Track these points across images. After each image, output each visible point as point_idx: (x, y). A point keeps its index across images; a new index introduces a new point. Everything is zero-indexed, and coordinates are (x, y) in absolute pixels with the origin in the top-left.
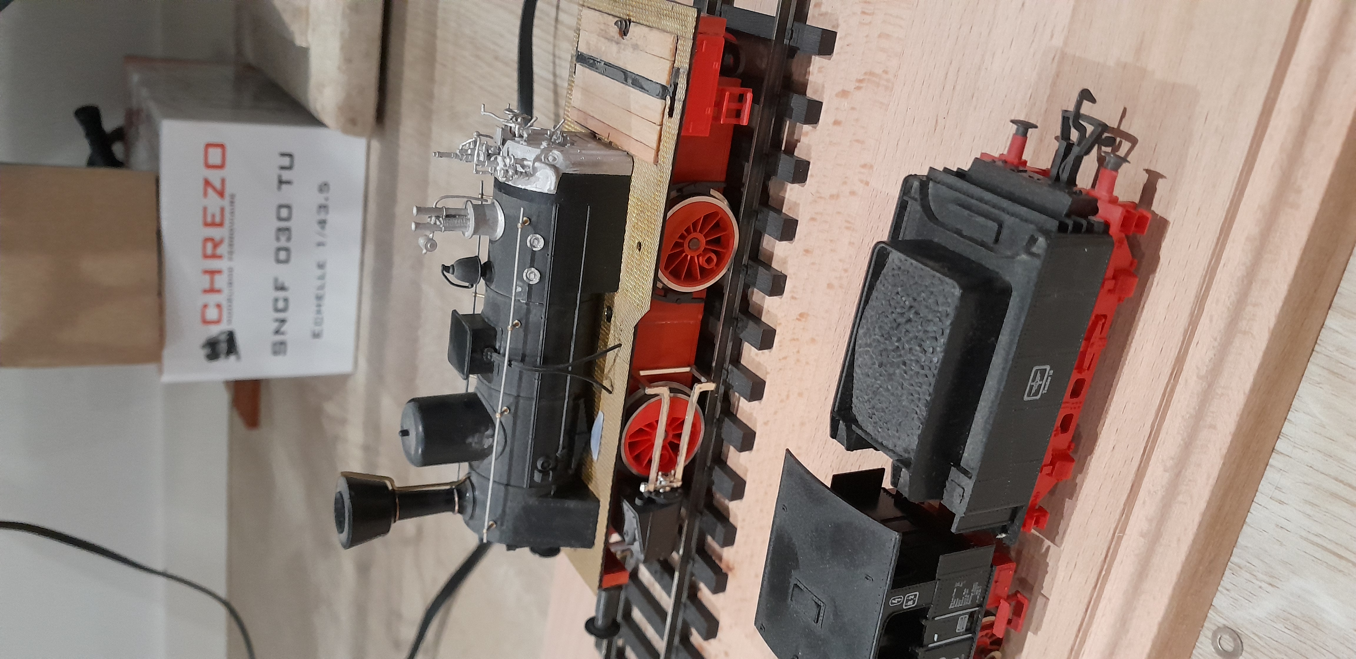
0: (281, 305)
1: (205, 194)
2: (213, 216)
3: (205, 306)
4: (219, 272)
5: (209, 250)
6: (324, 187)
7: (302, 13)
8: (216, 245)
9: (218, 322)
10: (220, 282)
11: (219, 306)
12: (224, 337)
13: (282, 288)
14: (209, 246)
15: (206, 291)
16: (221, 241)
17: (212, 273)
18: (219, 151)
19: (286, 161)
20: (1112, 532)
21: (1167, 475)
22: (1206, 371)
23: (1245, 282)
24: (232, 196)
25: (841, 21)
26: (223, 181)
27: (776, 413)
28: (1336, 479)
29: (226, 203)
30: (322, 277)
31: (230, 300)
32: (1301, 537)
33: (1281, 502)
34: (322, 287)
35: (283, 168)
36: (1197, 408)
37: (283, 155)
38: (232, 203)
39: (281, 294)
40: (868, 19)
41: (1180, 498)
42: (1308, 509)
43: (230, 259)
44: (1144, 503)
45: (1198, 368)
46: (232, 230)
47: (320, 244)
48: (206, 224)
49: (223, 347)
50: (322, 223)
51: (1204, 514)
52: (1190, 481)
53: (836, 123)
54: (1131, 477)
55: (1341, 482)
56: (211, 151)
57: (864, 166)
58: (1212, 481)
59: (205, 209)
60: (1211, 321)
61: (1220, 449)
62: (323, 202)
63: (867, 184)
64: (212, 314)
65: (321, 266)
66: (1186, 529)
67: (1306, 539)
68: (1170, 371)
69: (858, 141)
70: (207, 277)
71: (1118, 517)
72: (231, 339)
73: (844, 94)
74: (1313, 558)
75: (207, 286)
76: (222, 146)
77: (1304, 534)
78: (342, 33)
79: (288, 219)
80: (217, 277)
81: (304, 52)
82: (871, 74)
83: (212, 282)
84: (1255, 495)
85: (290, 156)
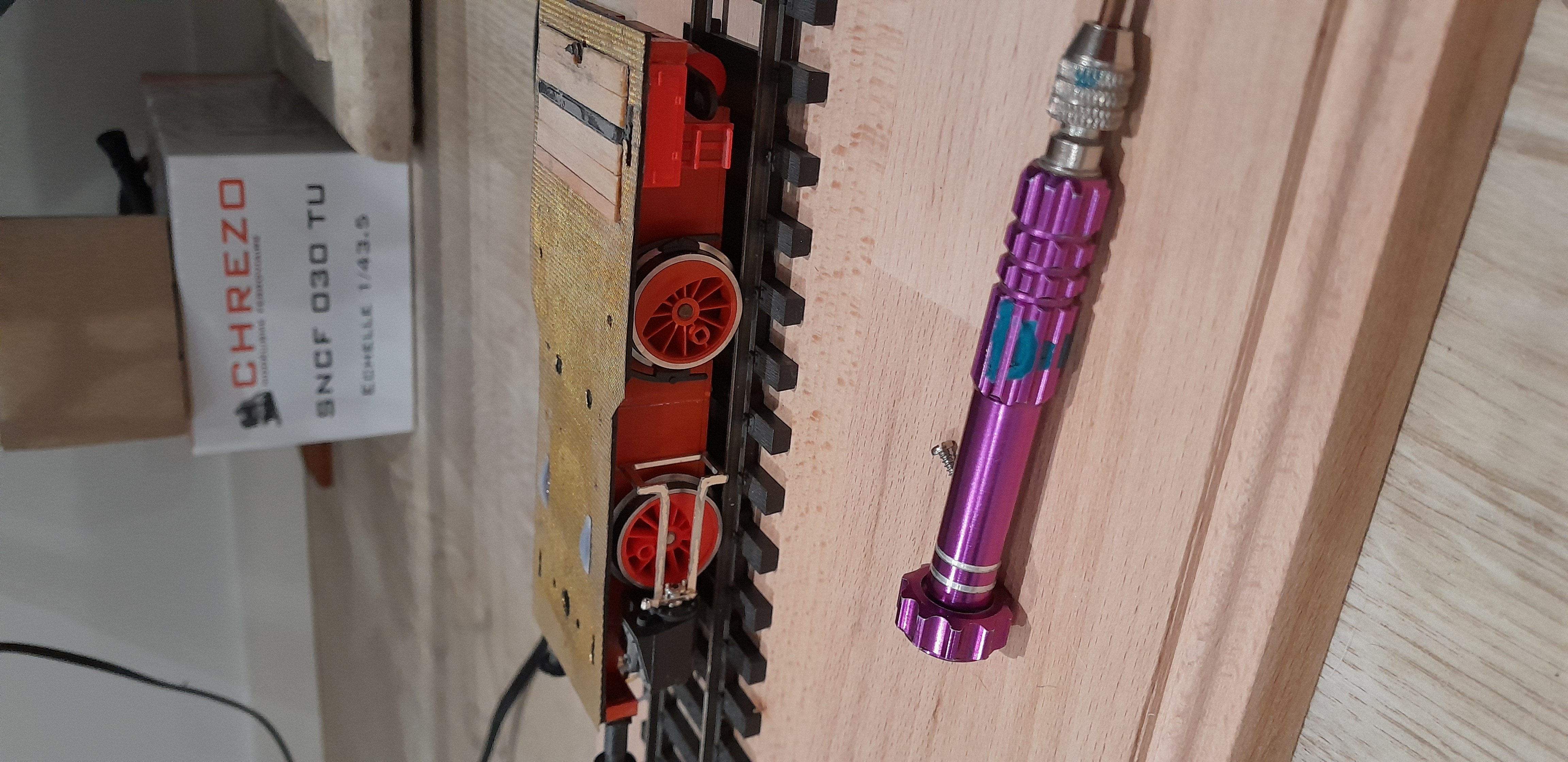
0: (323, 359)
1: (225, 239)
2: (236, 263)
3: (236, 366)
4: (249, 326)
5: (235, 303)
6: (362, 221)
7: (320, 21)
8: (242, 296)
9: (252, 383)
10: (251, 337)
11: (251, 365)
12: (260, 400)
13: (324, 340)
14: (235, 297)
15: (235, 349)
16: (248, 291)
17: (241, 328)
18: (236, 188)
19: (315, 195)
20: (1140, 711)
21: (1203, 643)
22: (1240, 519)
23: (1279, 410)
24: (257, 239)
25: (832, 61)
26: (244, 222)
27: (796, 528)
28: (1414, 644)
29: (250, 247)
30: (368, 325)
31: (263, 358)
32: (1378, 712)
33: (1355, 667)
34: (369, 336)
35: (312, 202)
36: (1233, 563)
37: (311, 187)
38: (257, 247)
39: (322, 347)
40: (859, 59)
41: (1223, 669)
42: (1384, 678)
43: (260, 311)
44: (1178, 676)
45: (1228, 516)
46: (259, 278)
47: (363, 287)
48: (229, 273)
49: (261, 411)
50: (364, 262)
51: (1254, 689)
52: (1233, 649)
53: (835, 185)
54: (1158, 647)
55: (1420, 647)
56: (227, 188)
57: (865, 240)
58: (1260, 651)
59: (226, 256)
60: (1240, 458)
61: (1267, 611)
62: (363, 238)
63: (869, 261)
64: (244, 374)
65: (366, 312)
66: (1233, 706)
67: (1384, 716)
68: (1192, 522)
69: (857, 208)
70: (235, 333)
71: (1146, 694)
72: (268, 400)
73: (840, 150)
74: (1392, 740)
75: (236, 343)
76: (239, 182)
77: (1382, 709)
78: (365, 43)
79: (324, 260)
80: (247, 333)
81: (327, 66)
82: (866, 127)
83: (241, 338)
84: (1326, 656)
85: (320, 187)
